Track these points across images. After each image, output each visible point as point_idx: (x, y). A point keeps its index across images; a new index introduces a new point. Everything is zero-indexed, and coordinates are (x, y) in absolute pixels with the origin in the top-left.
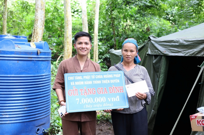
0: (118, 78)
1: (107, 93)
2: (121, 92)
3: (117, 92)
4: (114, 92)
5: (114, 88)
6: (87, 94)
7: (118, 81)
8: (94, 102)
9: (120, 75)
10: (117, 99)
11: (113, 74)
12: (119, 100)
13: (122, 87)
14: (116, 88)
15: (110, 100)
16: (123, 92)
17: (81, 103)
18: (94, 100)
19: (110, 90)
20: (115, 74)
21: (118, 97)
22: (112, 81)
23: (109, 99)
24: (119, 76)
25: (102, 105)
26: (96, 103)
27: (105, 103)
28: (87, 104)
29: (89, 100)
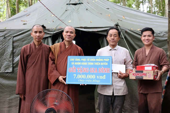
0: (107, 62)
1: (97, 72)
2: (107, 72)
3: (105, 72)
4: (102, 72)
5: (103, 69)
6: (82, 72)
7: (107, 64)
8: (86, 78)
9: (109, 59)
10: (104, 77)
11: (103, 58)
12: (105, 78)
13: (109, 69)
15: (98, 78)
16: (109, 72)
17: (77, 78)
18: (86, 77)
19: (99, 70)
22: (102, 64)
23: (97, 76)
25: (92, 81)
26: (87, 79)
27: (95, 79)
28: (81, 79)
29: (83, 76)
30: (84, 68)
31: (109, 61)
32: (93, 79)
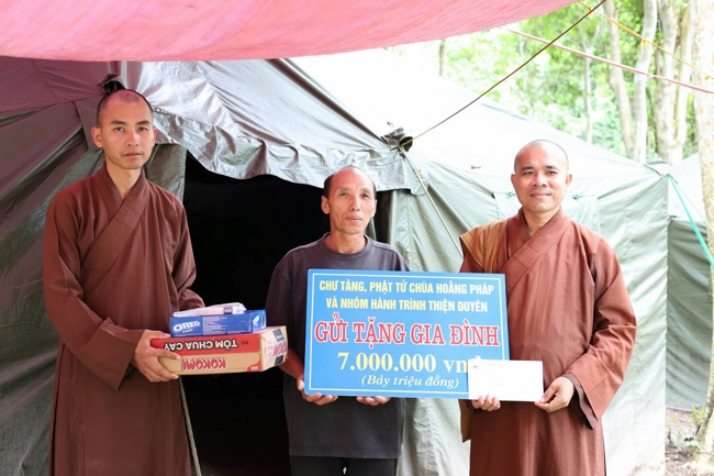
0: (483, 298)
1: (442, 342)
2: (489, 343)
3: (478, 342)
4: (467, 343)
5: (467, 328)
6: (375, 341)
7: (484, 307)
8: (396, 369)
9: (491, 288)
11: (468, 283)
13: (495, 329)
14: (474, 328)
15: (449, 369)
17: (353, 368)
18: (396, 363)
19: (453, 335)
20: (475, 282)
22: (463, 306)
23: (446, 362)
24: (487, 290)
25: (423, 382)
26: (401, 374)
27: (434, 374)
28: (372, 373)
29: (381, 362)
30: (382, 326)
31: (495, 292)
32: (429, 374)
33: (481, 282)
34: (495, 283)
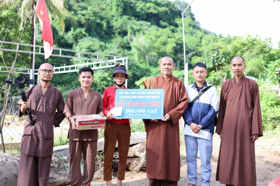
0: (158, 95)
1: (147, 106)
2: (159, 106)
3: (156, 106)
4: (153, 106)
5: (154, 102)
6: (131, 106)
7: (158, 97)
8: (136, 112)
9: (160, 92)
10: (155, 111)
11: (155, 91)
12: (156, 112)
13: (161, 102)
14: (155, 102)
15: (149, 112)
16: (161, 106)
17: (125, 112)
18: (136, 111)
19: (150, 104)
20: (156, 91)
21: (156, 110)
22: (153, 97)
23: (148, 111)
24: (159, 93)
25: (142, 115)
26: (137, 113)
27: (145, 113)
28: (130, 113)
29: (132, 111)
30: (133, 102)
31: (161, 94)
32: (144, 113)
33: (158, 91)
34: (161, 91)
